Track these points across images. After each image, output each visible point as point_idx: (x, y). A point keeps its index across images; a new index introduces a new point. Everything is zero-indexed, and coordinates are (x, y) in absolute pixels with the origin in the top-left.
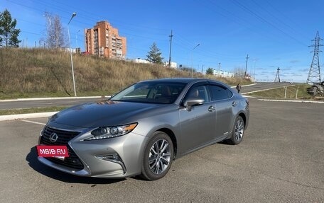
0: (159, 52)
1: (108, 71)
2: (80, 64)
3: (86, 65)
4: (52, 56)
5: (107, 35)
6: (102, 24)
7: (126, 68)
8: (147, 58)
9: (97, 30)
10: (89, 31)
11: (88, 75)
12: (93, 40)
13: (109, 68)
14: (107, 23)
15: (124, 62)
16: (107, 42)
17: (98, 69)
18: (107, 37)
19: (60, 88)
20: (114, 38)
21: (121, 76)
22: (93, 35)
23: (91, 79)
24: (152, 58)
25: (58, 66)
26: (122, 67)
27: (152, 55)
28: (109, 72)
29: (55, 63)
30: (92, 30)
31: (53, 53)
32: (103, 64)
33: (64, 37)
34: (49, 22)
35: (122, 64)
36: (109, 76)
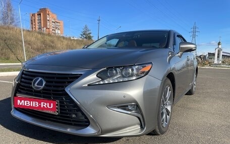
0: (89, 32)
1: (51, 44)
2: (28, 38)
3: (33, 39)
4: (5, 31)
5: (48, 19)
6: (44, 10)
7: (65, 42)
8: (81, 36)
9: (40, 14)
10: (33, 15)
11: (35, 46)
12: (37, 22)
13: (53, 42)
14: (48, 10)
15: (64, 38)
16: (48, 24)
17: (44, 42)
18: (48, 20)
19: (12, 56)
20: (54, 21)
21: (62, 48)
22: (37, 18)
23: (38, 50)
24: (85, 36)
25: (10, 39)
26: (62, 42)
27: (84, 34)
28: (53, 45)
29: (8, 36)
30: (36, 15)
31: (6, 29)
32: (47, 38)
33: (15, 17)
34: (2, 4)
35: (62, 40)
36: (53, 47)
